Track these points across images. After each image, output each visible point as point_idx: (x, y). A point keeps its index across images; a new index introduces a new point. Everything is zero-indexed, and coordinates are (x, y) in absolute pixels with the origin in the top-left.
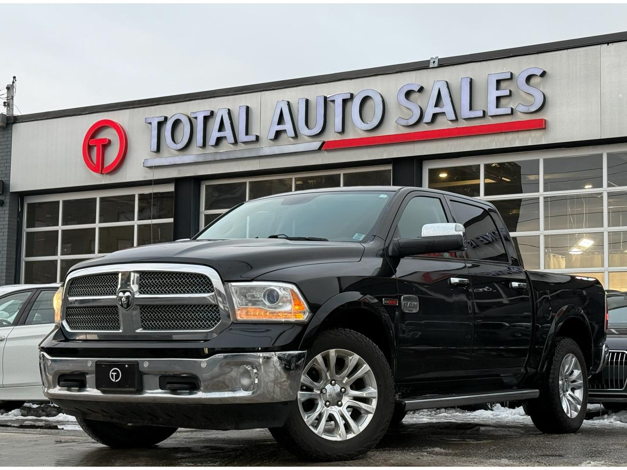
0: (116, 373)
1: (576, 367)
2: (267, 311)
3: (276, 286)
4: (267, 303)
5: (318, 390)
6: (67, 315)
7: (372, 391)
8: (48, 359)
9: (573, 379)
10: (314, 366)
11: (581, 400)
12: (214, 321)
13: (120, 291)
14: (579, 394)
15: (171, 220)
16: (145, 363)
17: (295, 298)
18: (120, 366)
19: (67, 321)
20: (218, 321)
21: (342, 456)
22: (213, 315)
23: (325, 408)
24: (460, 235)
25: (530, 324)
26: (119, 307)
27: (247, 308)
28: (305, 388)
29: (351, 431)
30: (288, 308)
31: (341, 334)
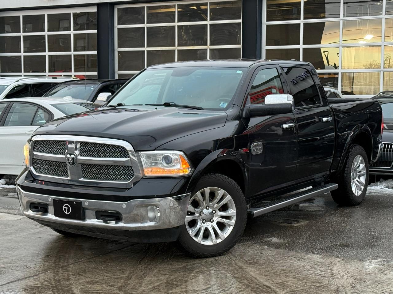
0: (67, 208)
1: (361, 163)
2: (164, 169)
3: (170, 153)
4: (164, 164)
5: (198, 213)
6: (33, 163)
7: (232, 212)
8: (23, 193)
9: (360, 171)
10: (195, 199)
11: (364, 183)
12: (130, 176)
13: (68, 154)
14: (363, 179)
15: (95, 31)
16: (86, 202)
17: (183, 160)
18: (70, 203)
19: (33, 167)
20: (133, 176)
21: (214, 254)
22: (129, 172)
23: (203, 224)
24: (290, 104)
25: (333, 134)
26: (68, 164)
27: (152, 168)
28: (189, 213)
29: (219, 237)
30: (178, 166)
31: (212, 178)
